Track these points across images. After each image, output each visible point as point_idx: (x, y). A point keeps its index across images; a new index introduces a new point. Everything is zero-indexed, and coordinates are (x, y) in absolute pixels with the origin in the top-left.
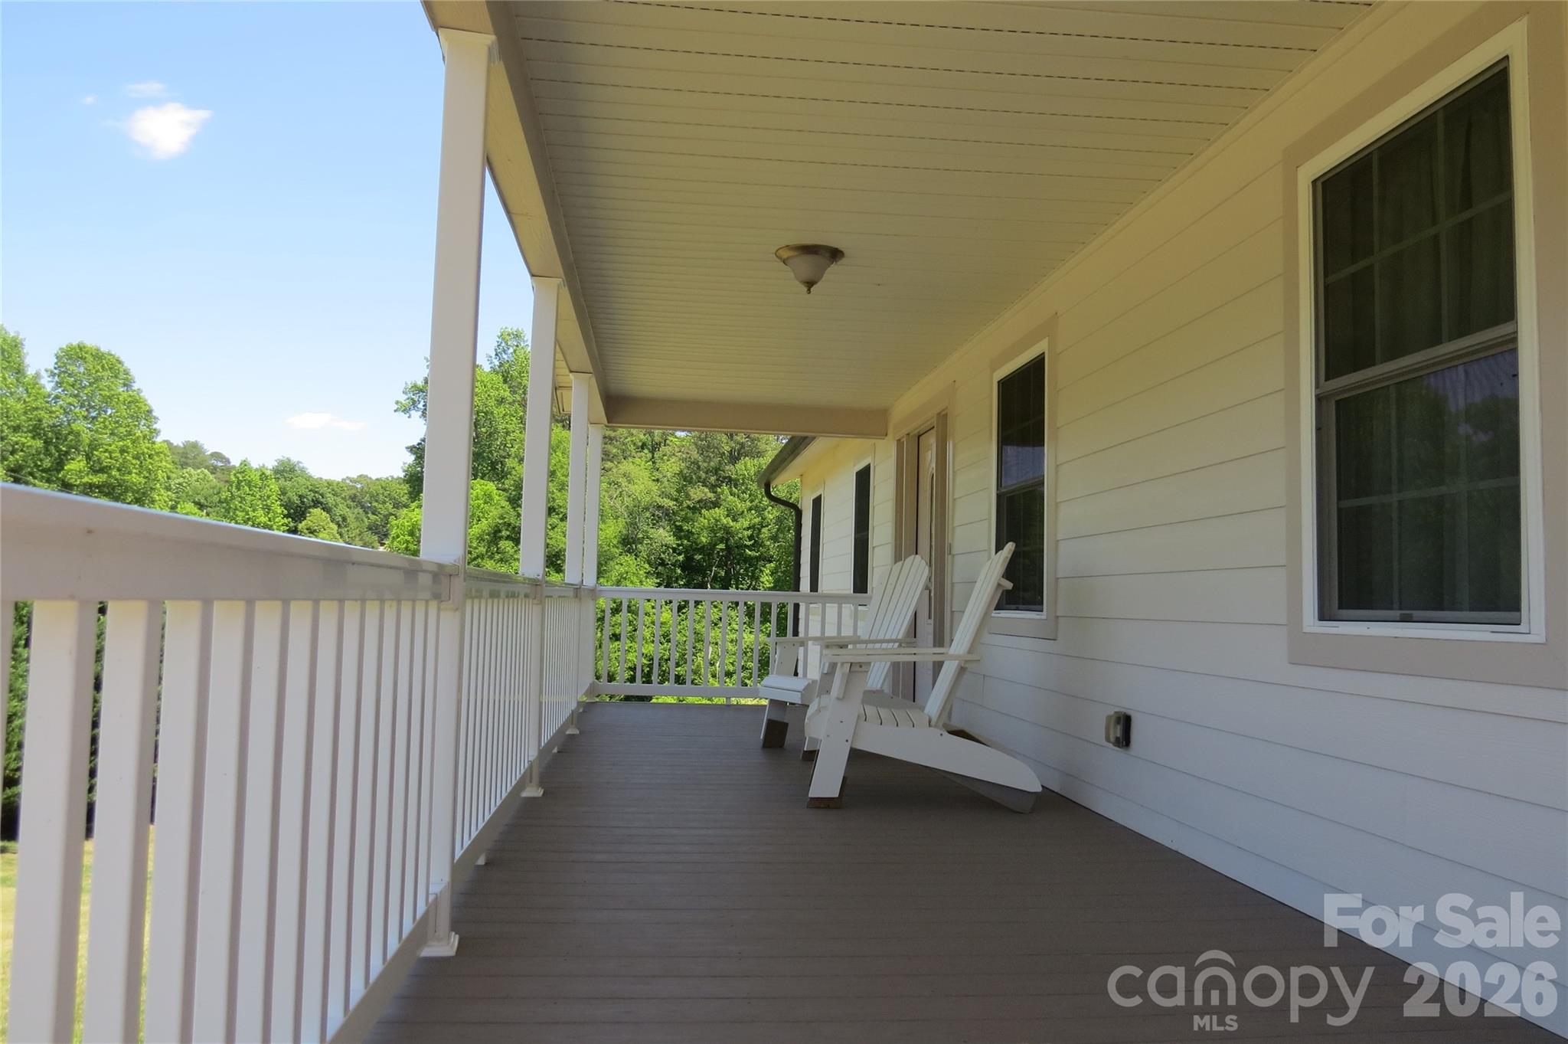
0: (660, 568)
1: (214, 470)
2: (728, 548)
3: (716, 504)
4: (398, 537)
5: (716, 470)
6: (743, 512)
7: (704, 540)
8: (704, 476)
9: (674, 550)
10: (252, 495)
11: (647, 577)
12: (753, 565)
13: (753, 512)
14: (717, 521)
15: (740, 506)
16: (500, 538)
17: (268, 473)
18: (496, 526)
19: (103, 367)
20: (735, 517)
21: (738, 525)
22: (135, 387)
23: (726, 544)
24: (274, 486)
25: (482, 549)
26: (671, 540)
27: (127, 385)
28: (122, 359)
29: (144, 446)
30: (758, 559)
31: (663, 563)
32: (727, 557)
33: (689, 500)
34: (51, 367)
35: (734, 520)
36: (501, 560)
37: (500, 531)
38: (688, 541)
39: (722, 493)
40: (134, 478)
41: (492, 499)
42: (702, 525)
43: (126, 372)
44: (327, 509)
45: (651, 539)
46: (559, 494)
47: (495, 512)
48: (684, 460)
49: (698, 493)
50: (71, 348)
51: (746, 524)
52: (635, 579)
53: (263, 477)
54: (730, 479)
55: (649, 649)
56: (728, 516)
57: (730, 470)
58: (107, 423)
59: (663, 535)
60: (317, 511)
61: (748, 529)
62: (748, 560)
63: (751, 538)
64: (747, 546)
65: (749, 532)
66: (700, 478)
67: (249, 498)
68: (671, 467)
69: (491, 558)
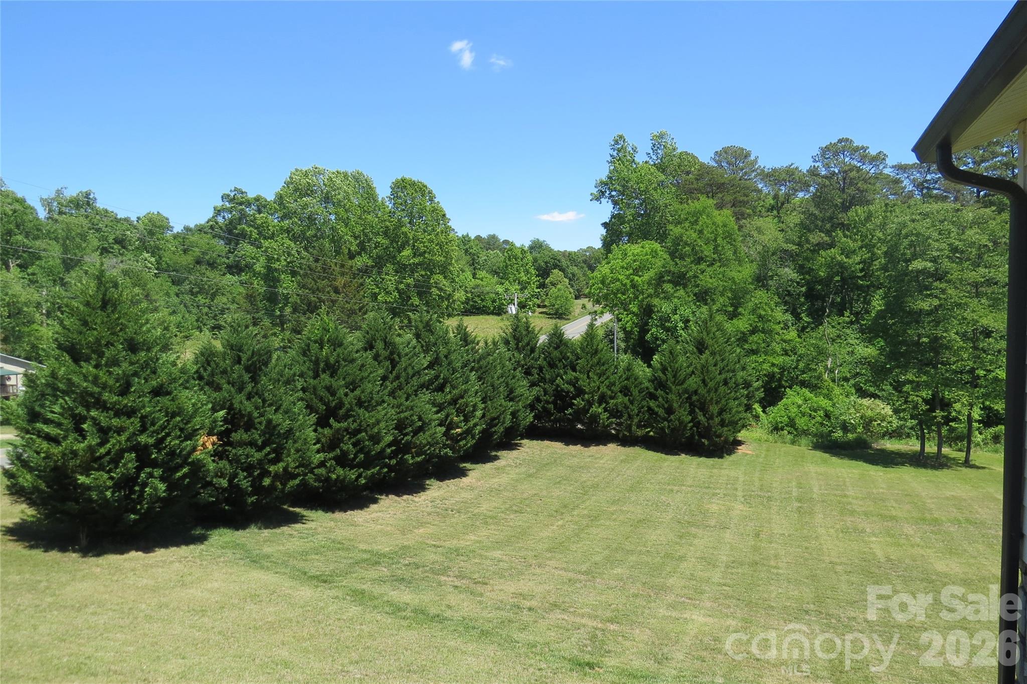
0: (786, 298)
1: (503, 250)
2: (843, 279)
3: (831, 245)
4: (594, 285)
5: (831, 218)
6: (855, 250)
7: (822, 274)
8: (820, 223)
9: (798, 283)
10: (517, 264)
11: (776, 306)
12: (866, 292)
13: (864, 249)
14: (832, 259)
15: (852, 245)
16: (664, 282)
17: (526, 249)
18: (660, 273)
19: (415, 190)
20: (848, 253)
21: (851, 261)
22: (436, 200)
23: (841, 276)
24: (530, 257)
25: (651, 291)
26: (794, 276)
27: (431, 200)
28: (425, 183)
29: (442, 238)
30: (868, 287)
31: (789, 294)
32: (842, 287)
33: (809, 244)
34: (389, 195)
35: (847, 257)
36: (665, 298)
37: (663, 277)
38: (810, 276)
39: (837, 236)
40: (438, 258)
41: (657, 255)
42: (821, 263)
43: (430, 192)
44: (562, 270)
45: (779, 276)
46: (705, 247)
47: (659, 263)
48: (803, 213)
49: (816, 237)
50: (397, 181)
51: (858, 259)
52: (767, 308)
53: (523, 251)
54: (842, 224)
55: (779, 360)
56: (842, 254)
57: (843, 217)
58: (421, 225)
59: (789, 273)
60: (556, 271)
61: (859, 263)
62: (860, 288)
63: (862, 270)
64: (859, 277)
65: (861, 266)
66: (817, 225)
67: (516, 266)
68: (794, 219)
69: (658, 296)
